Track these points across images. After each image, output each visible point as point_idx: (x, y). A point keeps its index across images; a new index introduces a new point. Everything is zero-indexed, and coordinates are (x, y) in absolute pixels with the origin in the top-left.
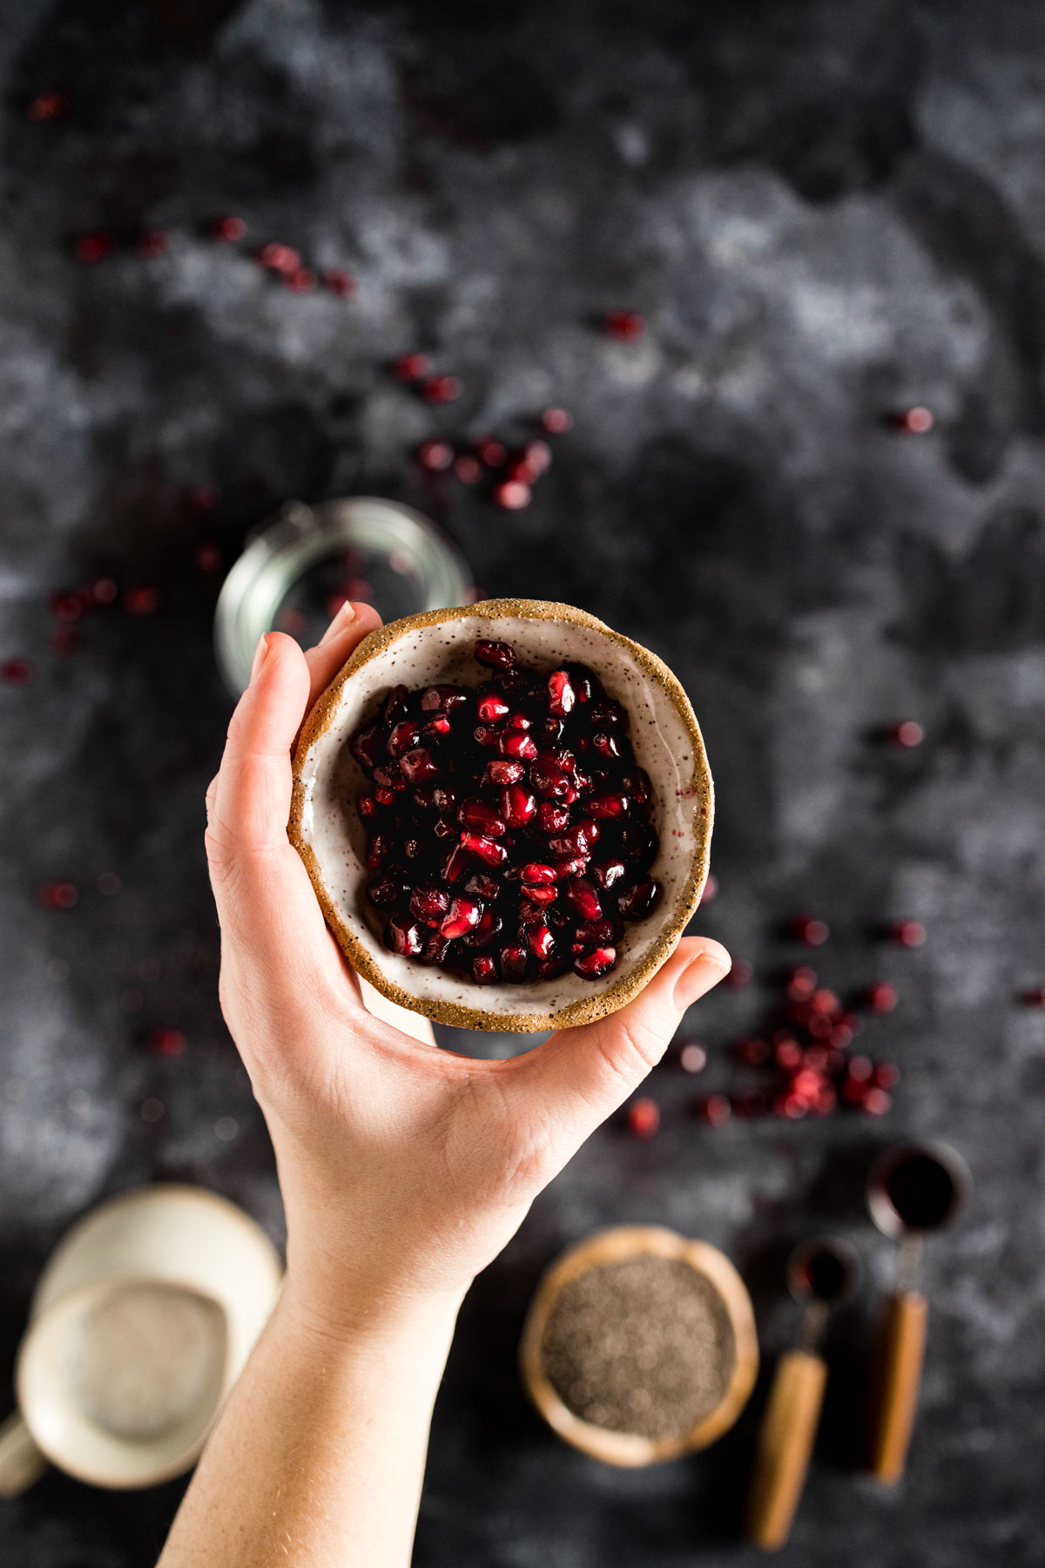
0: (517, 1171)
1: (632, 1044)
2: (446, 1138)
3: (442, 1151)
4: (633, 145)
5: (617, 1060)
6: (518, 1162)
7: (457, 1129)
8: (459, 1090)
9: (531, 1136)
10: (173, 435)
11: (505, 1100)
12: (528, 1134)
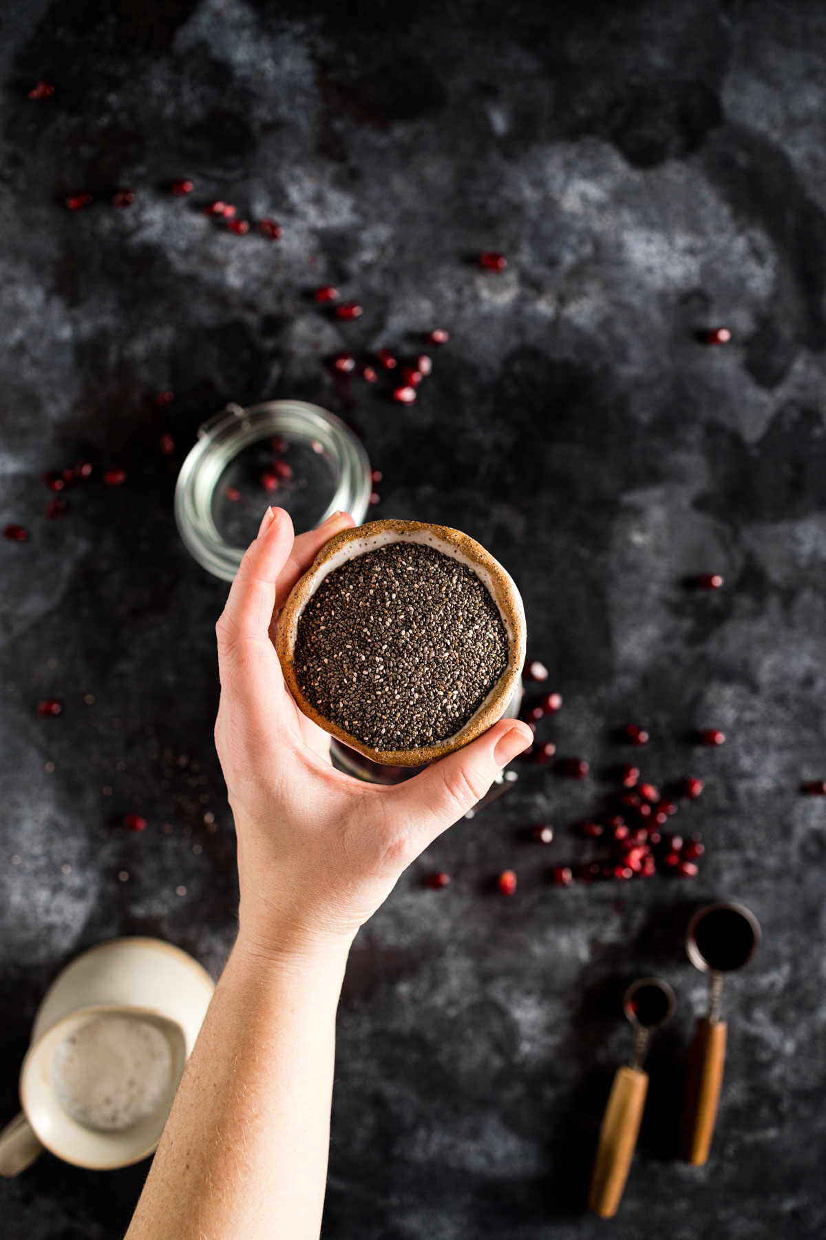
0: (387, 853)
1: (464, 779)
2: (345, 830)
3: (342, 838)
4: (499, 122)
5: (455, 788)
6: (388, 847)
7: (352, 823)
8: (356, 801)
9: (397, 832)
10: (139, 348)
11: (384, 809)
12: (395, 830)
